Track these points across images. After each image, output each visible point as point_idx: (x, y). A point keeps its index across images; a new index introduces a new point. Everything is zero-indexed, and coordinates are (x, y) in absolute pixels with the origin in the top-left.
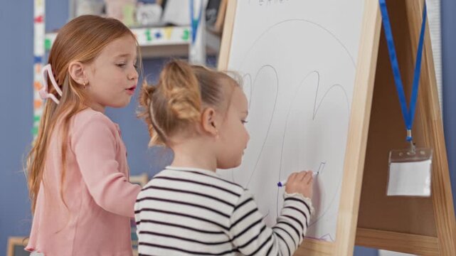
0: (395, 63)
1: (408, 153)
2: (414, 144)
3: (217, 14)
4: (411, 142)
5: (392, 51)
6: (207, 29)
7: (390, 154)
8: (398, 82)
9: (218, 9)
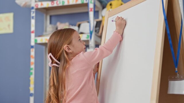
0: (170, 42)
1: (176, 77)
2: (178, 74)
3: (99, 29)
4: (177, 73)
5: (169, 37)
6: (96, 35)
7: (169, 77)
8: (172, 49)
9: (99, 27)
